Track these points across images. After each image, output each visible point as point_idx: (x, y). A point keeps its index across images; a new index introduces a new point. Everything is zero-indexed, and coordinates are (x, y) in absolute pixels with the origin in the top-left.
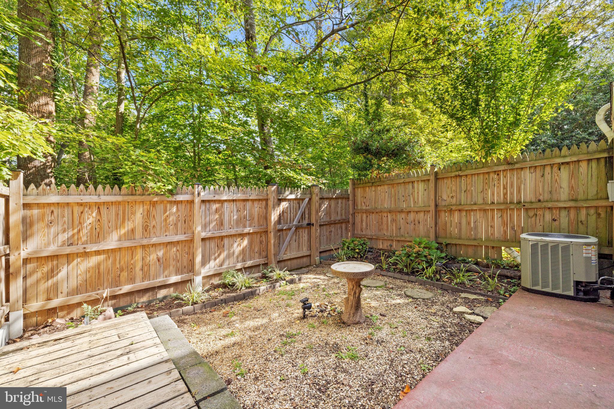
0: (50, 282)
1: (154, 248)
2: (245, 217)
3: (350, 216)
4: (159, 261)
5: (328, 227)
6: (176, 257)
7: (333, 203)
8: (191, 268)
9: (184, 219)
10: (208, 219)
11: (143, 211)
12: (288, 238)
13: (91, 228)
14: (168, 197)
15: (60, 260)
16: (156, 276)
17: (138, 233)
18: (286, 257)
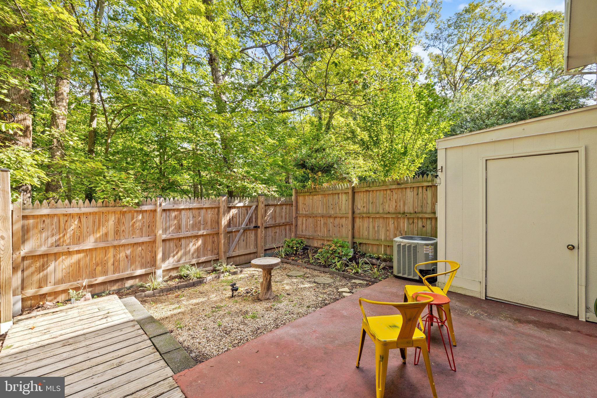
0: (41, 274)
1: (123, 248)
2: (200, 222)
3: (294, 220)
4: (127, 257)
5: (273, 228)
6: (141, 254)
7: (278, 208)
8: (153, 263)
9: (148, 225)
10: (168, 224)
11: (115, 218)
12: (237, 239)
13: (74, 233)
14: (135, 208)
15: (50, 258)
16: (124, 270)
17: (111, 237)
18: (234, 254)
